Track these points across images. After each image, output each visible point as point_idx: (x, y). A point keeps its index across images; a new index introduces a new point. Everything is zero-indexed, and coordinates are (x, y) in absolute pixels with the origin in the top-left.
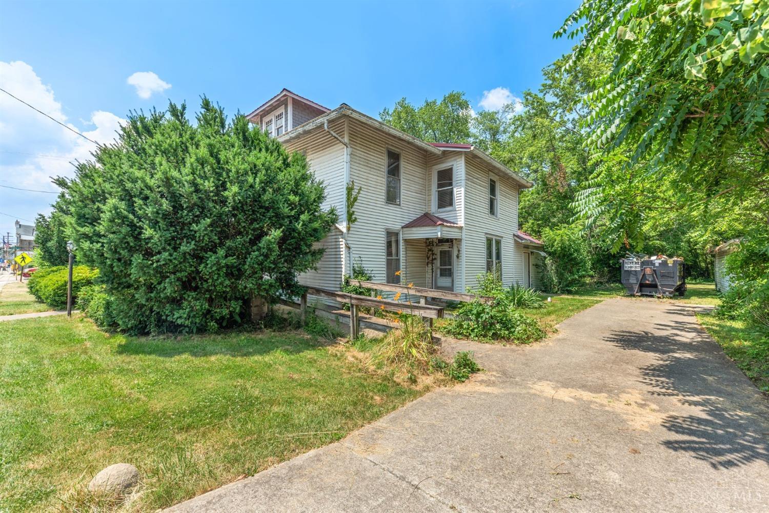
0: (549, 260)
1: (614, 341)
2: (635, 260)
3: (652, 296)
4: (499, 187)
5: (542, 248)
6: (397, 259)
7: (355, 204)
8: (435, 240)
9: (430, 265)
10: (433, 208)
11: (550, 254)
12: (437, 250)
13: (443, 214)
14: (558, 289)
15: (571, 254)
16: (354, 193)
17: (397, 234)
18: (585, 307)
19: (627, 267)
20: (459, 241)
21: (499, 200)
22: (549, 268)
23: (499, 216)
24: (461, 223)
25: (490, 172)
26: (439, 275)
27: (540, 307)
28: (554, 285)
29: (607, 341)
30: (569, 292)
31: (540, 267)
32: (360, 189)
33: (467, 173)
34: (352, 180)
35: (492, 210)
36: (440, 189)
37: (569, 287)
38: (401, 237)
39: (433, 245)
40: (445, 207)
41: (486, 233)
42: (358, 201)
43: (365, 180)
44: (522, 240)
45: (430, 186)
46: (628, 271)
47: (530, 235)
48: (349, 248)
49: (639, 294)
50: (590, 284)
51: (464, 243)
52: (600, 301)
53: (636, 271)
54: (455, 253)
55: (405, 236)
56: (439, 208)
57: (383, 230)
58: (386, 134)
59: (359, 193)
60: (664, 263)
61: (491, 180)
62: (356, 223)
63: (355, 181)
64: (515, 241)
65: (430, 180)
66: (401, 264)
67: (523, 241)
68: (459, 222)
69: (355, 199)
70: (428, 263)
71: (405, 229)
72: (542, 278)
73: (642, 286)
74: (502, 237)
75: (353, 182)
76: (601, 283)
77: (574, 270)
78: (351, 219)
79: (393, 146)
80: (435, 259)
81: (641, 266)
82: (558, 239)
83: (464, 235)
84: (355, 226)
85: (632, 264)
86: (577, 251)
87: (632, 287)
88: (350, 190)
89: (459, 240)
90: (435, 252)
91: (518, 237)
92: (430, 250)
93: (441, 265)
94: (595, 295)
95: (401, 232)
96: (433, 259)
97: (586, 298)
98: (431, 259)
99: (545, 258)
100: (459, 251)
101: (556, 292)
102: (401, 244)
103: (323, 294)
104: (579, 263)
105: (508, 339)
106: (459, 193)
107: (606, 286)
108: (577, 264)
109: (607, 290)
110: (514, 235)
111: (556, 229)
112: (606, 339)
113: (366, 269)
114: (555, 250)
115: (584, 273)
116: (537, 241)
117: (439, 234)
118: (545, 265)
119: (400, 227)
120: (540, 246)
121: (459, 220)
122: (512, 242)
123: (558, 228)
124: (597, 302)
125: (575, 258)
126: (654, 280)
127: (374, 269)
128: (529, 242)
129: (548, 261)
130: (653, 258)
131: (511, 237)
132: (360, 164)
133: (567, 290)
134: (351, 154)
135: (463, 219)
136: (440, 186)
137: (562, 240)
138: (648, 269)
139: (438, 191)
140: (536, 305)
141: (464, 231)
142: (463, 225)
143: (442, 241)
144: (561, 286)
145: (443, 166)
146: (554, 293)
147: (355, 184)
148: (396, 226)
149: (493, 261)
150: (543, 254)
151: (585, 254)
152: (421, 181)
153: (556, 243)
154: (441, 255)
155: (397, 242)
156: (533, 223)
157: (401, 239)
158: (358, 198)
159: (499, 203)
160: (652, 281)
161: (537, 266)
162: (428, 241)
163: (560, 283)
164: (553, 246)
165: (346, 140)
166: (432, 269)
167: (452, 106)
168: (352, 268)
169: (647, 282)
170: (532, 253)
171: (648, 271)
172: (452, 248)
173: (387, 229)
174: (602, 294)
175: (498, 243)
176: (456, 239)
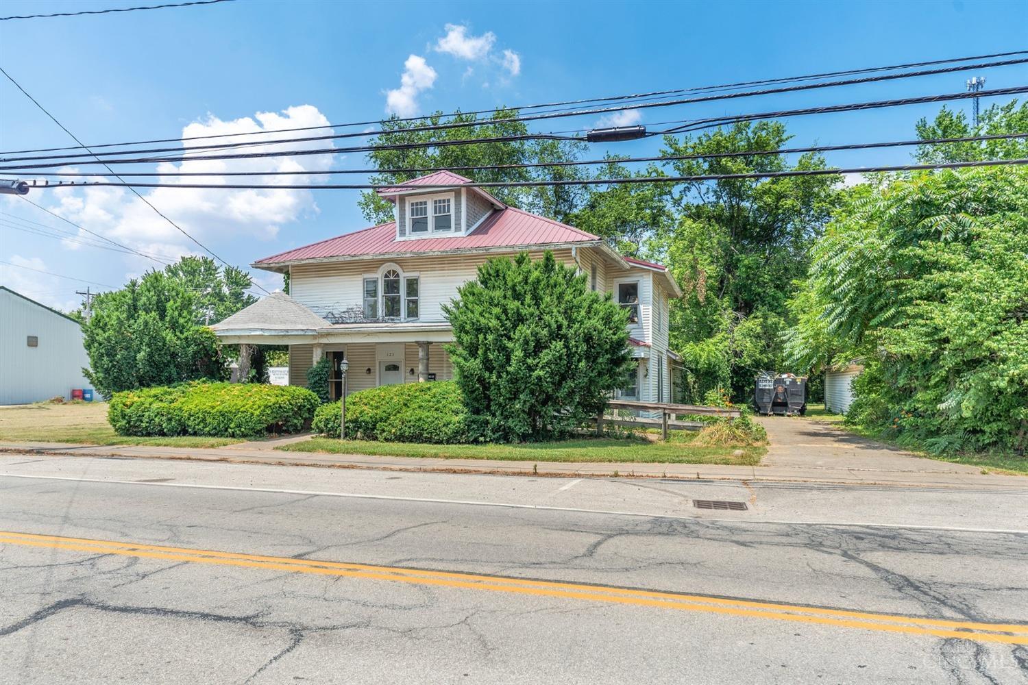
0: (691, 378)
2: (769, 378)
3: (782, 415)
11: (692, 371)
15: (715, 372)
19: (762, 385)
22: (691, 386)
23: (662, 331)
24: (649, 341)
31: (679, 385)
41: (659, 351)
46: (762, 389)
49: (772, 413)
53: (769, 390)
60: (794, 381)
64: (668, 357)
68: (646, 341)
72: (683, 398)
73: (775, 404)
74: (663, 354)
81: (774, 385)
82: (704, 355)
85: (766, 382)
87: (765, 406)
91: (670, 352)
103: (630, 408)
110: (667, 350)
114: (701, 367)
120: (681, 361)
121: (646, 338)
122: (666, 358)
126: (785, 399)
130: (784, 376)
131: (666, 352)
135: (651, 338)
138: (780, 387)
141: (651, 350)
142: (651, 344)
153: (702, 360)
160: (783, 400)
164: (697, 362)
169: (779, 401)
170: (673, 369)
171: (780, 389)
175: (661, 360)
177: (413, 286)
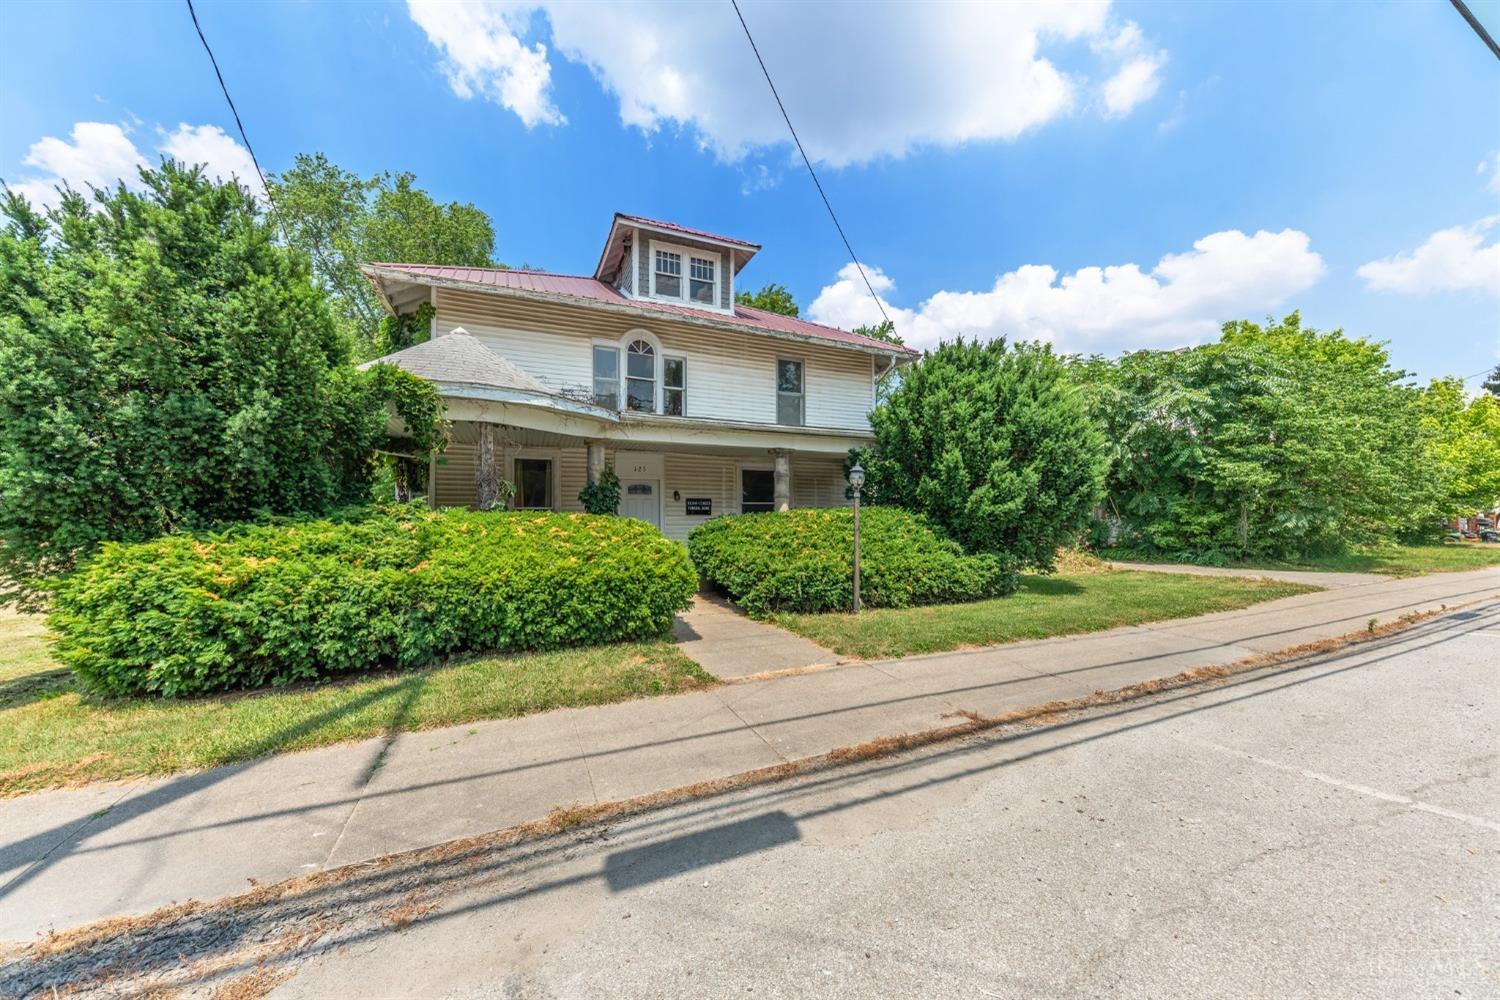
177: (675, 374)
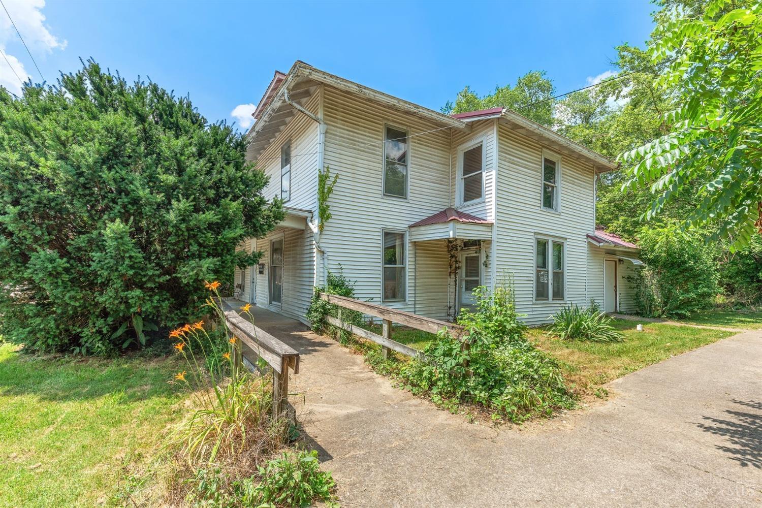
0: (648, 270)
1: (724, 432)
4: (560, 169)
5: (638, 254)
6: (402, 268)
7: (330, 195)
8: (459, 242)
9: (453, 276)
10: (458, 201)
11: (650, 262)
12: (462, 256)
13: (471, 208)
14: (663, 312)
15: (685, 262)
16: (329, 183)
17: (402, 236)
18: (698, 343)
20: (488, 244)
21: (560, 188)
22: (648, 282)
23: (560, 209)
24: (491, 218)
25: (544, 150)
26: (464, 290)
27: (614, 340)
28: (656, 306)
29: (708, 429)
30: (681, 318)
31: (634, 281)
32: (337, 177)
33: (501, 151)
34: (326, 165)
35: (548, 201)
36: (466, 176)
37: (681, 309)
38: (407, 239)
39: (457, 250)
40: (473, 199)
41: (535, 233)
42: (334, 192)
43: (351, 167)
44: (600, 242)
45: (454, 173)
47: (621, 237)
48: (323, 253)
50: (724, 306)
51: (494, 246)
52: (731, 334)
54: (483, 259)
55: (413, 237)
56: (465, 200)
57: (379, 230)
58: (385, 107)
59: (335, 182)
61: (546, 160)
62: (330, 220)
63: (330, 166)
64: (590, 244)
65: (454, 165)
66: (407, 274)
67: (601, 244)
68: (488, 218)
69: (330, 190)
70: (450, 272)
71: (413, 229)
72: (637, 296)
74: (566, 239)
75: (328, 168)
76: (743, 305)
77: (690, 285)
78: (324, 214)
79: (396, 122)
80: (459, 268)
82: (661, 240)
83: (494, 235)
84: (330, 224)
86: (696, 258)
88: (323, 179)
89: (489, 242)
90: (459, 258)
91: (595, 238)
92: (452, 256)
93: (467, 276)
94: (727, 323)
95: (408, 233)
96: (457, 268)
97: (708, 327)
98: (453, 267)
99: (642, 267)
100: (487, 256)
101: (659, 316)
102: (407, 248)
104: (699, 275)
105: (485, 407)
106: (490, 178)
107: (750, 309)
108: (696, 276)
109: (752, 315)
110: (588, 236)
111: (659, 226)
112: (708, 423)
113: (347, 280)
114: (656, 257)
115: (705, 289)
116: (631, 245)
117: (451, 233)
118: (642, 278)
119: (407, 226)
120: (634, 251)
121: (488, 215)
122: (585, 245)
123: (661, 224)
124: (725, 335)
125: (691, 269)
127: (358, 279)
128: (613, 245)
129: (647, 272)
131: (584, 238)
132: (341, 145)
133: (677, 314)
134: (326, 132)
135: (493, 214)
136: (466, 172)
137: (668, 242)
139: (464, 179)
140: (604, 337)
141: (495, 229)
142: (494, 221)
143: (468, 244)
144: (668, 307)
145: (471, 145)
146: (654, 317)
147: (331, 171)
148: (399, 224)
149: (548, 271)
150: (637, 262)
151: (710, 262)
152: (441, 167)
153: (657, 246)
154: (466, 263)
155: (403, 246)
156: (625, 221)
157: (408, 241)
158: (334, 188)
159: (560, 192)
161: (629, 279)
162: (450, 245)
163: (666, 304)
164: (653, 250)
165: (320, 115)
166: (456, 281)
167: (529, 90)
168: (326, 278)
170: (620, 260)
172: (480, 253)
173: (383, 229)
174: (742, 321)
175: (559, 247)
176: (484, 241)
